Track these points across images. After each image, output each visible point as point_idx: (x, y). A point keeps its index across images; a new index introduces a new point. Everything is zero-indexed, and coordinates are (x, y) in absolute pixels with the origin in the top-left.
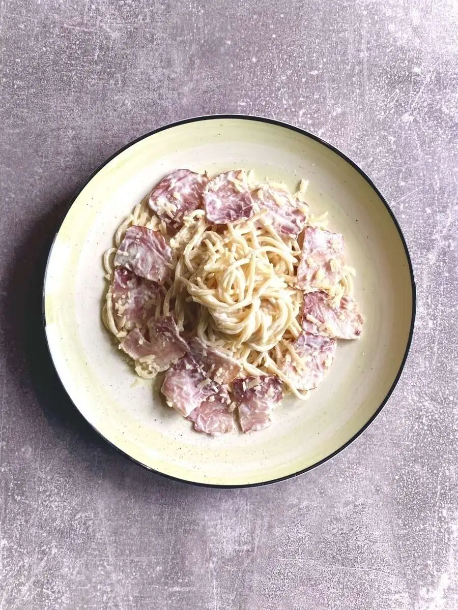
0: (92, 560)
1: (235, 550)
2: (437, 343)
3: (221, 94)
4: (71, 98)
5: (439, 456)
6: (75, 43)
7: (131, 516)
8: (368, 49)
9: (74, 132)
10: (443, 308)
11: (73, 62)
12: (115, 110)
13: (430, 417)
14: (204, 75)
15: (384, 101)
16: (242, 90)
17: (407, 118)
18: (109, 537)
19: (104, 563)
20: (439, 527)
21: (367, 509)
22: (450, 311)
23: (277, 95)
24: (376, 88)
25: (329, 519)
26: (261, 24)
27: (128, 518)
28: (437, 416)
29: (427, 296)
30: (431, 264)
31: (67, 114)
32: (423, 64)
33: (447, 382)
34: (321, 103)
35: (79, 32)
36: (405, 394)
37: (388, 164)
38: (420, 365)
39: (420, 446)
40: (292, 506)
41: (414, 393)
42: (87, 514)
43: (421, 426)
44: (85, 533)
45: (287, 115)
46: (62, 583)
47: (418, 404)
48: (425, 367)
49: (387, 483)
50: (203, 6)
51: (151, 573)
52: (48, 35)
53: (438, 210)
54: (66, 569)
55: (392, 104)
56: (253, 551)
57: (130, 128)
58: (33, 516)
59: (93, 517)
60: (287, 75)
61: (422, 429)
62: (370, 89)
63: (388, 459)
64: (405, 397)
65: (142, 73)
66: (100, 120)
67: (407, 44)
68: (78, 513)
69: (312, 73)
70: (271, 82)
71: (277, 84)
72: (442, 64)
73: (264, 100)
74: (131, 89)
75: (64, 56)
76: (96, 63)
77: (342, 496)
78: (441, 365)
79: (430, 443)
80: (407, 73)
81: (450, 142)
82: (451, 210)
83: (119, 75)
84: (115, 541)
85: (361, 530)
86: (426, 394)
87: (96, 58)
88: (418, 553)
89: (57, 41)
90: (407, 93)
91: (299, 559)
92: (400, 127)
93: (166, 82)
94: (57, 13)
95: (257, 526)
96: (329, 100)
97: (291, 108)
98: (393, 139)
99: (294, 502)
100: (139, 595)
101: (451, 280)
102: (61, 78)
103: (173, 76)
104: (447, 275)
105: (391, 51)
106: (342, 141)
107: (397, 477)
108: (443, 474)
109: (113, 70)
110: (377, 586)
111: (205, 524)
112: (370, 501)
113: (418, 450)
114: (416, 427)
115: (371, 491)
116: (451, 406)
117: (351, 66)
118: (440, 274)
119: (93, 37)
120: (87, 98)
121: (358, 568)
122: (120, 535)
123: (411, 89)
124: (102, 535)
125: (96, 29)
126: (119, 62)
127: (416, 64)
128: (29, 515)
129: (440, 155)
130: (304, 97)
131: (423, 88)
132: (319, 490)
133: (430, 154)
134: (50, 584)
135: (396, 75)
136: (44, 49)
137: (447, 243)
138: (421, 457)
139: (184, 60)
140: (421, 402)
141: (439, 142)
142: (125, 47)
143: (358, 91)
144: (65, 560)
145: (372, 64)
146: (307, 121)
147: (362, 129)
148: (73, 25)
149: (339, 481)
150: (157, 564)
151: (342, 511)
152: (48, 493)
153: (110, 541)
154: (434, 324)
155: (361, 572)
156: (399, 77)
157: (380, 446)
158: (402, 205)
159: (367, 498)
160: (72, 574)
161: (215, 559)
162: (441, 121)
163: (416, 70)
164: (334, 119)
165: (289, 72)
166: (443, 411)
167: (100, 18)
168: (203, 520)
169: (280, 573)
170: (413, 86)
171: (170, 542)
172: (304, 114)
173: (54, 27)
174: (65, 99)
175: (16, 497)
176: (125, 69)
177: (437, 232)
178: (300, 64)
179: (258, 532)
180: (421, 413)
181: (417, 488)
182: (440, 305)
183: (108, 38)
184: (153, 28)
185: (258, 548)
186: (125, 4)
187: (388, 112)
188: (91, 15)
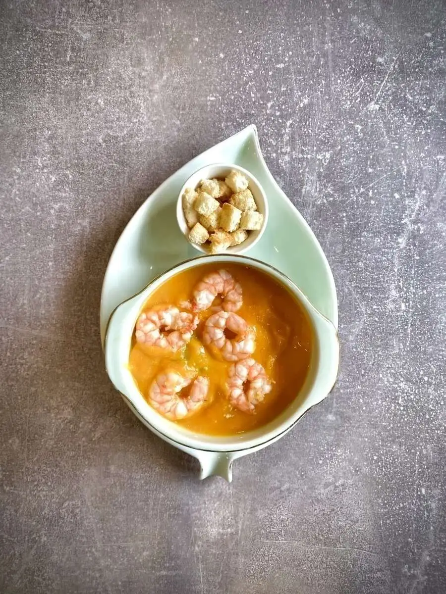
0: (80, 547)
1: (219, 533)
2: (410, 325)
3: (191, 90)
4: (46, 100)
5: (416, 436)
6: (47, 46)
7: (117, 503)
8: (333, 41)
9: (50, 132)
10: (414, 291)
11: (46, 64)
12: (89, 110)
13: (406, 397)
14: (173, 72)
15: (349, 91)
16: (211, 86)
17: (373, 106)
18: (97, 524)
19: (91, 549)
20: (418, 505)
21: (346, 490)
22: (422, 293)
23: (245, 89)
24: (341, 78)
25: (310, 500)
26: (227, 20)
27: (115, 505)
28: (412, 397)
29: (399, 280)
30: (401, 248)
31: (43, 114)
32: (386, 54)
33: (421, 363)
34: (289, 95)
35: (51, 35)
36: (381, 376)
37: (355, 152)
38: (394, 347)
39: (397, 426)
40: (272, 490)
41: (389, 375)
42: (74, 502)
43: (397, 407)
44: (72, 520)
45: (256, 108)
46: (52, 570)
47: (394, 385)
48: (399, 349)
49: (365, 463)
50: (170, 5)
51: (138, 558)
52: (21, 38)
53: (406, 195)
54: (56, 557)
55: (357, 93)
56: (237, 533)
57: (104, 125)
58: (22, 506)
59: (80, 505)
60: (254, 69)
61: (399, 409)
62: (336, 80)
63: (366, 439)
64: (380, 379)
65: (113, 72)
66: (75, 120)
67: (370, 35)
68: (66, 501)
69: (278, 66)
70: (239, 77)
71: (245, 78)
72: (404, 53)
73: (233, 95)
74: (103, 88)
75: (37, 59)
76: (69, 64)
77: (322, 477)
78: (415, 347)
79: (406, 423)
80: (371, 63)
81: (415, 128)
82: (419, 195)
83: (91, 75)
84: (102, 528)
85: (343, 510)
86: (401, 375)
87: (68, 59)
88: (398, 531)
89: (30, 44)
90: (371, 82)
91: (281, 540)
92: (366, 115)
93: (137, 81)
94: (29, 17)
95: (240, 509)
96: (295, 92)
97: (259, 101)
98: (360, 127)
99: (276, 485)
100: (127, 580)
101: (421, 263)
102: (35, 80)
103: (143, 74)
104: (418, 258)
105: (355, 42)
106: (310, 131)
107: (375, 458)
108: (420, 453)
109: (86, 70)
110: (359, 565)
111: (189, 509)
112: (350, 482)
113: (395, 430)
114: (393, 408)
115: (351, 472)
116: (426, 386)
117: (316, 58)
118: (411, 257)
119: (64, 39)
120: (61, 99)
121: (340, 547)
122: (107, 521)
123: (375, 78)
124: (89, 523)
125: (67, 31)
126: (91, 62)
127: (379, 54)
128: (19, 504)
129: (406, 142)
130: (271, 90)
131: (387, 77)
132: (299, 472)
133: (396, 141)
134: (41, 572)
135: (360, 65)
136: (18, 52)
137: (416, 227)
138: (398, 437)
139: (153, 59)
140: (396, 383)
141: (405, 129)
142: (96, 48)
143: (323, 82)
144: (54, 547)
145: (337, 56)
146: (275, 113)
147: (329, 119)
148: (45, 28)
149: (318, 464)
150: (144, 549)
151: (322, 492)
152: (36, 483)
153: (97, 527)
154: (406, 306)
155: (343, 551)
156: (363, 67)
157: (358, 427)
158: (371, 191)
159: (347, 478)
160: (62, 561)
161: (200, 543)
162: (406, 108)
163: (380, 60)
164: (301, 110)
165: (256, 67)
166: (418, 391)
167: (70, 20)
168: (188, 505)
169: (264, 555)
170: (377, 76)
171: (156, 527)
172: (272, 106)
173: (27, 30)
174: (39, 100)
175: (5, 487)
176: (97, 69)
177: (406, 216)
178: (266, 58)
179: (241, 515)
180: (396, 394)
181: (395, 468)
182: (411, 288)
183: (79, 39)
184: (122, 28)
185: (241, 531)
186: (94, 6)
187: (353, 101)
188: (62, 17)
